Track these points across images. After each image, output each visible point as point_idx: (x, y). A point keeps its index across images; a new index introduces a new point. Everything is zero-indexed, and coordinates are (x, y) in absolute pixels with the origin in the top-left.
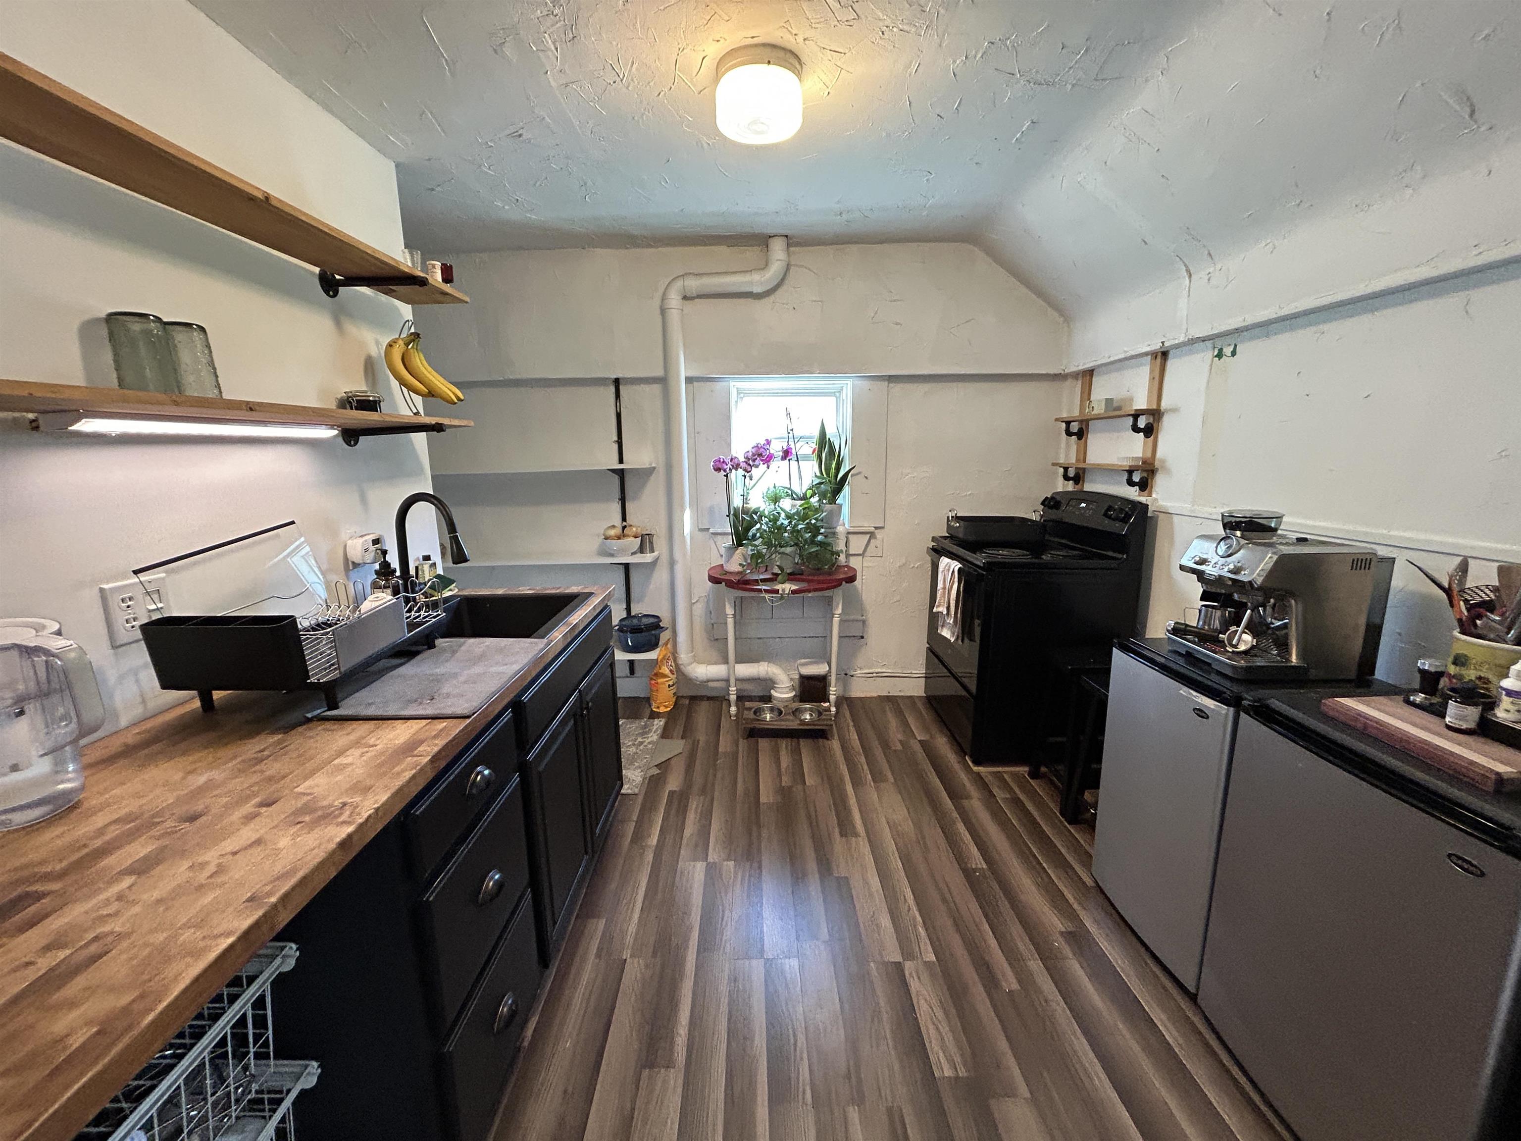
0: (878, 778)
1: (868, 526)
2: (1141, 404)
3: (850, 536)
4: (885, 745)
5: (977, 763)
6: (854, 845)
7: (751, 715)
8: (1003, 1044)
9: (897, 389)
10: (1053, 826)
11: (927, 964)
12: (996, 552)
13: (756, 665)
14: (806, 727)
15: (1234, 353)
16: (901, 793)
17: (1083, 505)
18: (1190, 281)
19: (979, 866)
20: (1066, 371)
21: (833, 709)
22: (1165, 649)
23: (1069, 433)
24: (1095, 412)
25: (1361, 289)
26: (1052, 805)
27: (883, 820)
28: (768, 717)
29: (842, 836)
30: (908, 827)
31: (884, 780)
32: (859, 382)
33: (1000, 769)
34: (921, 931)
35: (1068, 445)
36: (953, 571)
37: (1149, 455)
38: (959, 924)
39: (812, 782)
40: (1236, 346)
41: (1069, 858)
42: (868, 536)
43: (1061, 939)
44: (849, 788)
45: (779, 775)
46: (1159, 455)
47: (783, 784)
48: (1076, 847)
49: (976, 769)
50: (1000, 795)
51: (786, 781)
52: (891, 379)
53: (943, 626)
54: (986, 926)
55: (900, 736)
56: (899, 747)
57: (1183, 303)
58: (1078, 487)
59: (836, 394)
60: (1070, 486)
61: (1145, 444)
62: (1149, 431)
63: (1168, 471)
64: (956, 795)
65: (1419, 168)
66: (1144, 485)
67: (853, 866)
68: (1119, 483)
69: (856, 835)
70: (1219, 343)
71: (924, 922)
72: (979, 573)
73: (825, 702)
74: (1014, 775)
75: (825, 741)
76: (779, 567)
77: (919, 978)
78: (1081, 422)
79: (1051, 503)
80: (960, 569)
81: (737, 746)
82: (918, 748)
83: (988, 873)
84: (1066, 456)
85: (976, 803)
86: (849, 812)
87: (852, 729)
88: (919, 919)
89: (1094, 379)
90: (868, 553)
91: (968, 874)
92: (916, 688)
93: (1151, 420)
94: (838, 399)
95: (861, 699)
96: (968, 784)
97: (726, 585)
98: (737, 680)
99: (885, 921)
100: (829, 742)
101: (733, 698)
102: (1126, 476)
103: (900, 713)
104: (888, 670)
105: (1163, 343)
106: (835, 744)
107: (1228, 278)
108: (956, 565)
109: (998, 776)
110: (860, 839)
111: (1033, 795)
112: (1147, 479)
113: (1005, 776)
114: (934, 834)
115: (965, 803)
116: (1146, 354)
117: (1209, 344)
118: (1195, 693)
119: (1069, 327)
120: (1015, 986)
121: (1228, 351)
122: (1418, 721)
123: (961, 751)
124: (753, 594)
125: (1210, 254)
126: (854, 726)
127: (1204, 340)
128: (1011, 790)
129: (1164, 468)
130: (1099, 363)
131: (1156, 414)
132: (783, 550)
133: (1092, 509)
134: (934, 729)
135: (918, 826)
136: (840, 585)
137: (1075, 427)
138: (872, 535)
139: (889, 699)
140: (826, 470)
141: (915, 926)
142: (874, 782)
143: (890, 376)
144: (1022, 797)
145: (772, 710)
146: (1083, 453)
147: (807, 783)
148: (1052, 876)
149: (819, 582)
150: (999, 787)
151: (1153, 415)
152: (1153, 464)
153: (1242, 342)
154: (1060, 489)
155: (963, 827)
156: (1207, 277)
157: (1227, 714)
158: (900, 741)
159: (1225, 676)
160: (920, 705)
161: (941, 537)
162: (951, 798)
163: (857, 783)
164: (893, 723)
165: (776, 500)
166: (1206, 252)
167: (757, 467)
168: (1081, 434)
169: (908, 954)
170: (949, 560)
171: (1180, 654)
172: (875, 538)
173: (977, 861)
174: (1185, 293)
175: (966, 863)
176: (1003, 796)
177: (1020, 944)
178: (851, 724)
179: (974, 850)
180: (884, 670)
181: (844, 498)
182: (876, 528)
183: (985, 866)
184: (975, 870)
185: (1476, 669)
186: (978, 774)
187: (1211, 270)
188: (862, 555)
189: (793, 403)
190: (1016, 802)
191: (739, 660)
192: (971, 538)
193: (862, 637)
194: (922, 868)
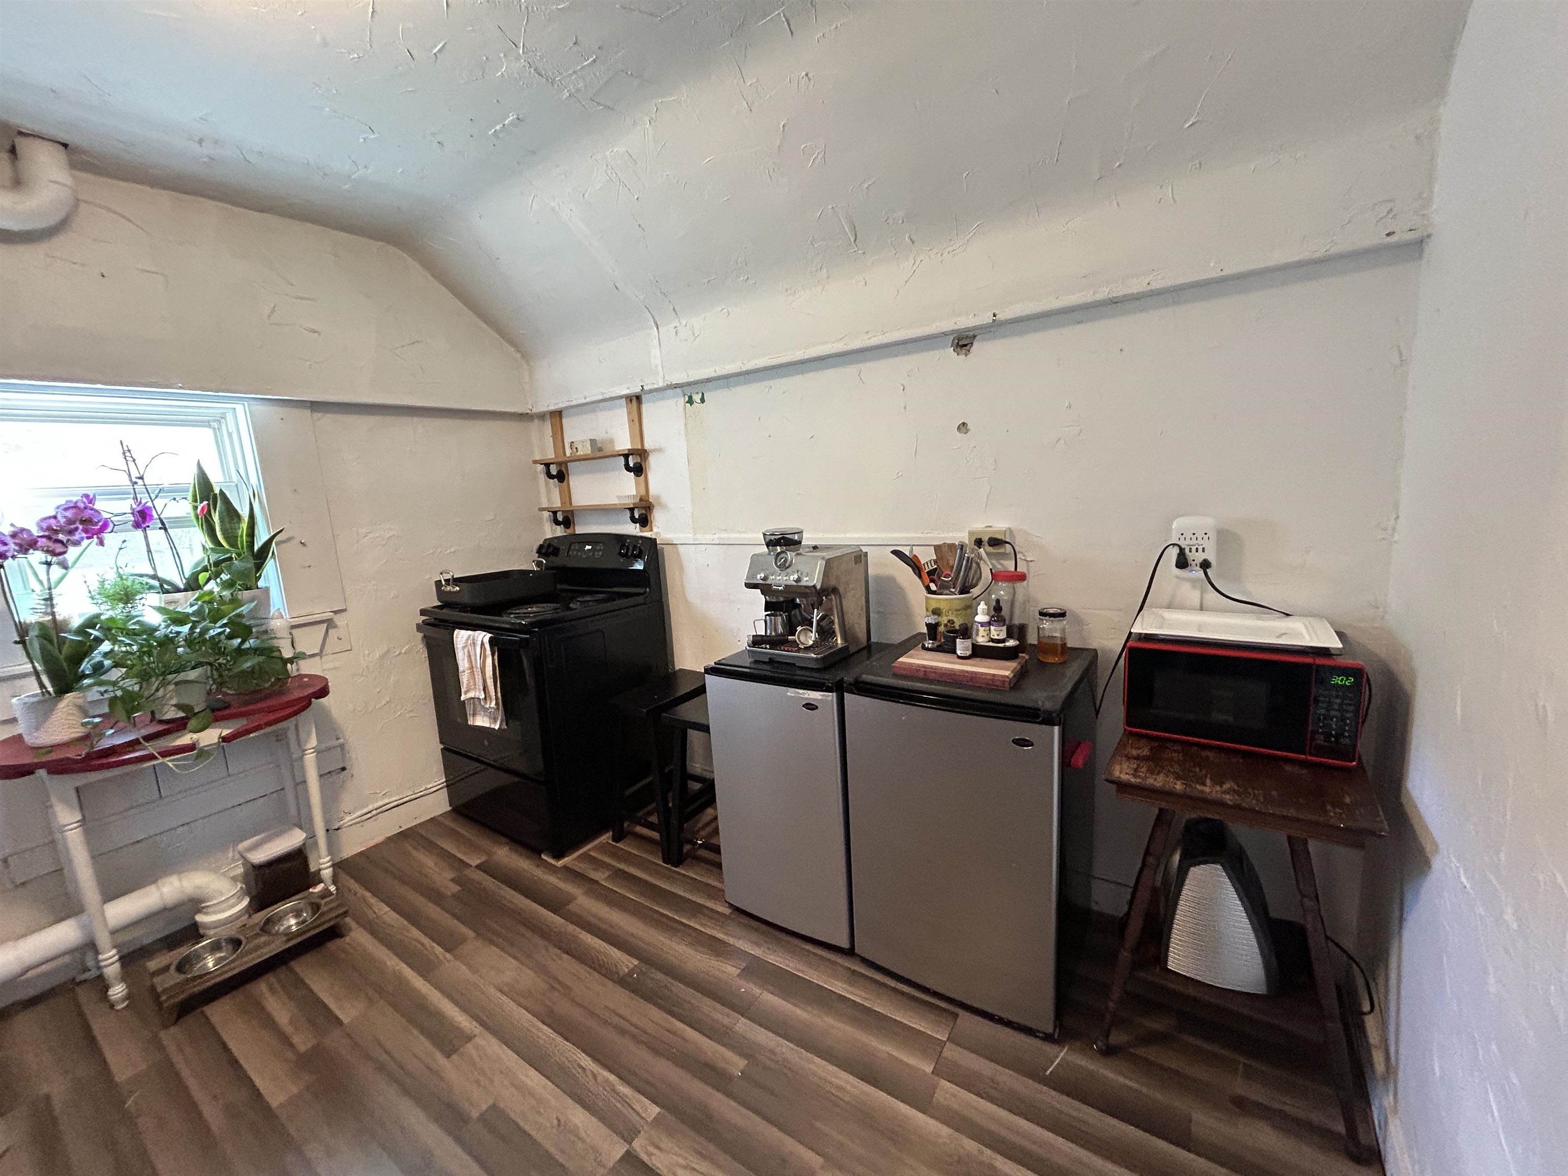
0: (451, 944)
1: (321, 611)
2: (624, 443)
3: (294, 631)
4: (435, 896)
5: (558, 856)
6: (474, 1053)
7: (173, 978)
8: (773, 1134)
9: (327, 420)
10: (667, 878)
11: (657, 1121)
12: (526, 611)
13: (152, 888)
14: (299, 940)
15: (703, 400)
16: (492, 943)
17: (588, 547)
18: (658, 332)
19: (631, 966)
20: (534, 411)
21: (332, 888)
22: (747, 661)
23: (550, 476)
24: (580, 453)
25: (799, 355)
26: (651, 858)
27: (492, 991)
28: (210, 962)
29: (448, 1056)
30: (527, 978)
31: (463, 940)
32: (259, 408)
33: (581, 851)
34: (624, 1089)
35: (549, 491)
36: (482, 644)
37: (643, 493)
38: (657, 1048)
39: (354, 1013)
40: (703, 394)
41: (700, 901)
42: (325, 625)
43: (742, 982)
44: (419, 983)
45: (286, 1040)
46: (653, 491)
47: (302, 1048)
48: (697, 886)
49: (560, 863)
50: (600, 876)
51: (303, 1042)
52: (315, 406)
53: (474, 715)
54: (680, 1025)
55: (450, 875)
56: (456, 888)
57: (656, 352)
58: (570, 531)
59: (215, 423)
60: (560, 531)
61: (637, 484)
62: (638, 470)
63: (664, 506)
64: (557, 904)
65: (825, 271)
66: (644, 521)
67: (491, 1081)
68: (625, 523)
69: (470, 1038)
70: (688, 391)
71: (621, 1078)
72: (521, 638)
73: (315, 885)
74: (601, 848)
75: (338, 942)
76: (179, 707)
77: (659, 1148)
78: (559, 464)
79: (547, 549)
80: (491, 641)
81: (161, 1048)
82: (479, 876)
83: (644, 968)
84: (549, 500)
85: (585, 903)
86: (437, 1015)
87: (373, 900)
88: (612, 1078)
89: (564, 420)
90: (328, 648)
91: (623, 982)
92: (439, 804)
93: (639, 460)
94: (217, 432)
95: (361, 854)
96: (562, 885)
97: (50, 772)
98: (114, 932)
99: (579, 1117)
100: (347, 939)
101: (112, 970)
102: (628, 514)
103: (431, 847)
104: (394, 798)
105: (642, 386)
106: (358, 936)
107: (694, 335)
108: (484, 637)
109: (586, 857)
110: (479, 1041)
111: (627, 858)
112: (646, 516)
113: (592, 853)
114: (564, 967)
115: (572, 907)
116: (621, 397)
117: (678, 390)
118: (801, 691)
119: (528, 364)
120: (742, 1063)
121: (697, 398)
122: (945, 659)
123: (533, 850)
124: (116, 771)
125: (674, 309)
126: (375, 894)
127: (676, 386)
128: (606, 866)
129: (660, 504)
130: (568, 404)
131: (642, 453)
132: (182, 676)
133: (600, 550)
134: (485, 842)
135: (542, 970)
136: (309, 704)
137: (554, 470)
138: (330, 624)
139: (405, 835)
140: (227, 538)
141: (614, 1090)
142: (448, 950)
143: (312, 402)
144: (622, 866)
145: (215, 947)
146: (567, 495)
147: (346, 1020)
148: (698, 927)
149: (270, 710)
150: (595, 870)
151: (640, 455)
152: (647, 501)
153: (709, 390)
154: (549, 536)
155: (589, 936)
156: (675, 330)
157: (832, 700)
158: (452, 880)
159: (812, 669)
160: (448, 822)
161: (434, 607)
162: (554, 912)
163: (425, 968)
164: (429, 862)
165: (127, 597)
166: (672, 308)
167: (77, 543)
168: (561, 477)
169: (628, 1134)
170: (469, 632)
171: (764, 663)
172: (336, 627)
173: (626, 963)
174: (656, 341)
175: (618, 973)
176: (603, 877)
177: (718, 1016)
178: (368, 894)
179: (616, 954)
180: (387, 801)
181: (270, 576)
182: (335, 612)
183: (636, 962)
184: (630, 974)
185: (947, 616)
186: (565, 868)
187: (678, 324)
188: (320, 654)
189: (133, 435)
190: (620, 875)
191: (110, 894)
192: (479, 601)
193: (343, 769)
194: (577, 1014)
